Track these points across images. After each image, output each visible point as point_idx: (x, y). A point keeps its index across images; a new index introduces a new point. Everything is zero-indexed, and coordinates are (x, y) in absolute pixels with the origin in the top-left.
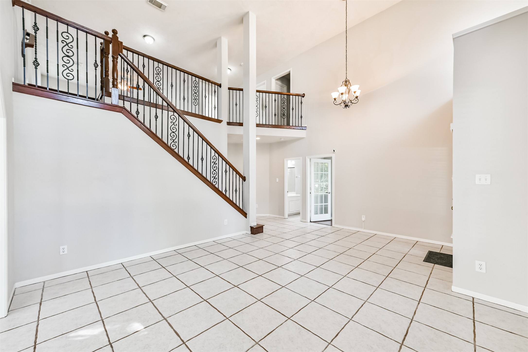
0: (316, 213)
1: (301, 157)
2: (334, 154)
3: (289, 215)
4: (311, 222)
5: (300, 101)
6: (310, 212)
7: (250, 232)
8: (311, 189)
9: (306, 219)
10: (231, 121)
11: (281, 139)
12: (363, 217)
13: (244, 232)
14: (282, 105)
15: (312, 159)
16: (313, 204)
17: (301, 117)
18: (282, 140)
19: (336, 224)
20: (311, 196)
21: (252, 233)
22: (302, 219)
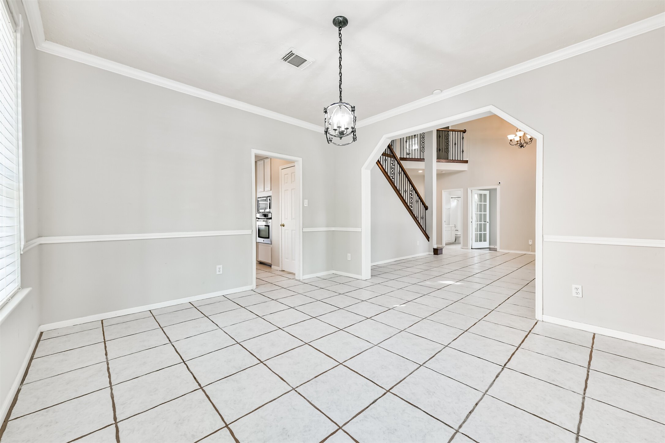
0: (476, 241)
1: (462, 189)
2: (499, 186)
3: (447, 244)
4: (472, 248)
5: (462, 137)
6: (472, 240)
7: (433, 253)
8: (472, 218)
9: (467, 246)
10: (402, 157)
11: (442, 172)
12: (530, 241)
13: (428, 253)
14: (446, 140)
15: (473, 191)
16: (474, 233)
17: (463, 151)
18: (444, 172)
19: (501, 248)
20: (472, 225)
21: (434, 254)
22: (463, 246)
